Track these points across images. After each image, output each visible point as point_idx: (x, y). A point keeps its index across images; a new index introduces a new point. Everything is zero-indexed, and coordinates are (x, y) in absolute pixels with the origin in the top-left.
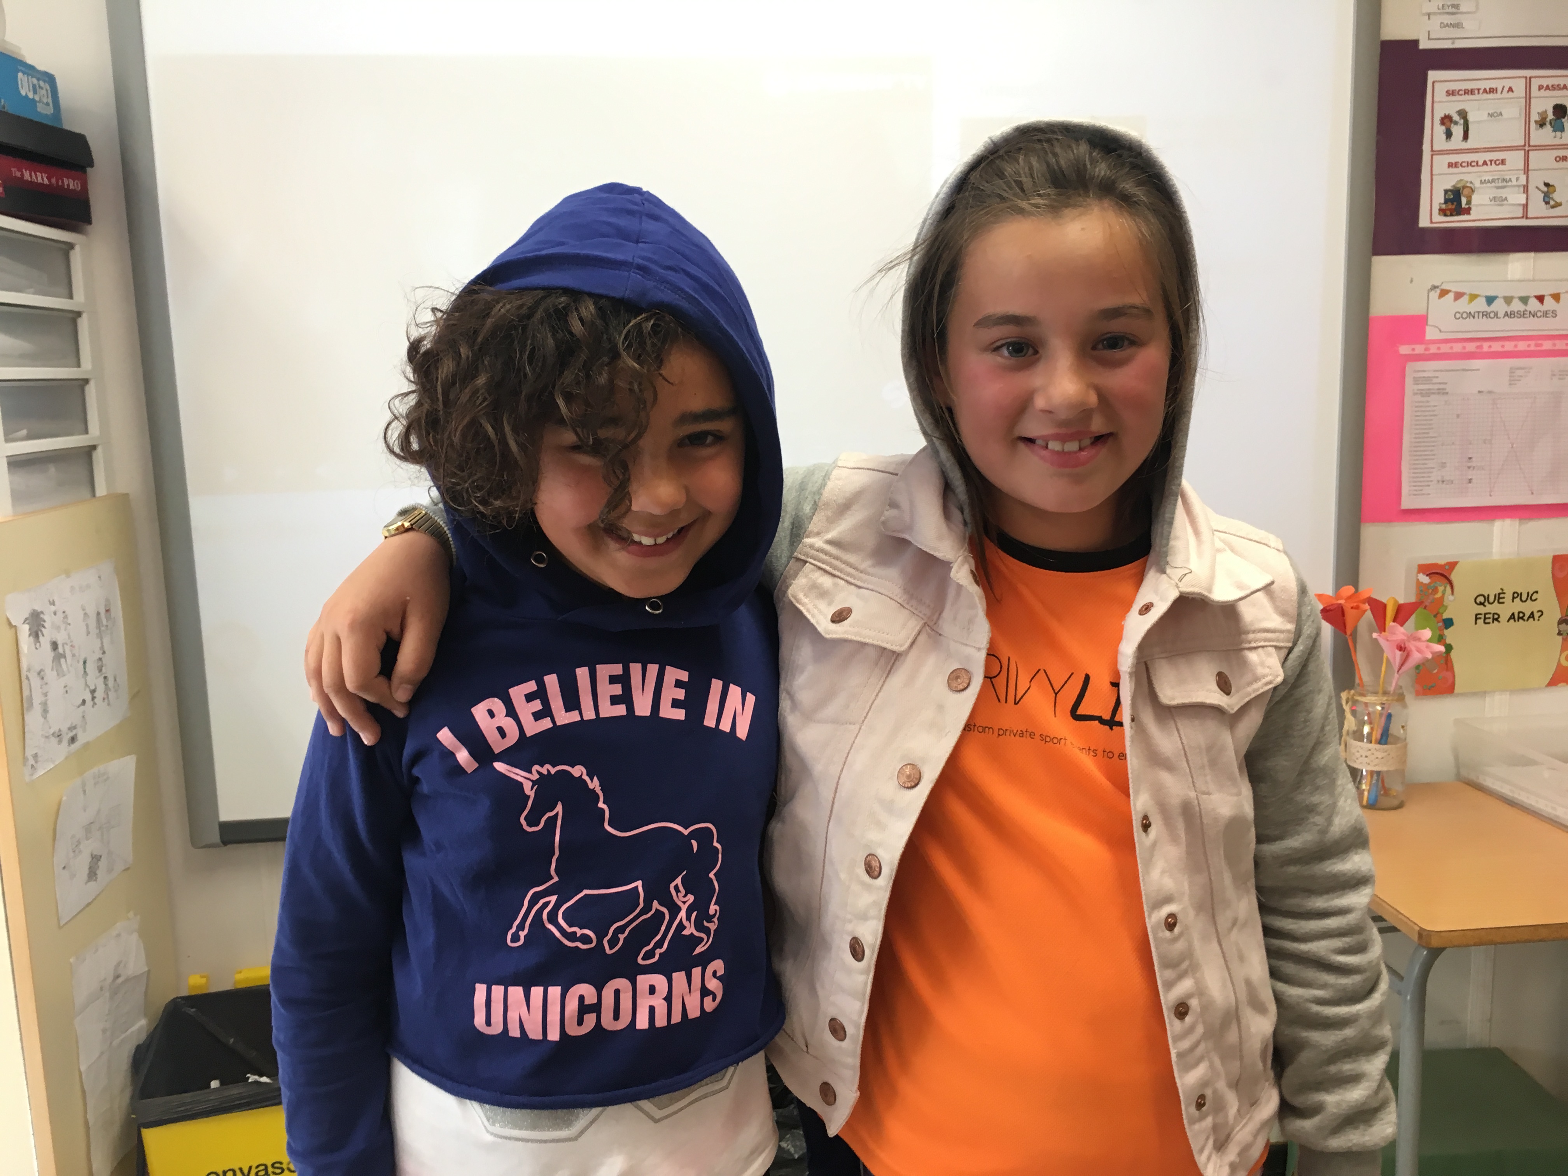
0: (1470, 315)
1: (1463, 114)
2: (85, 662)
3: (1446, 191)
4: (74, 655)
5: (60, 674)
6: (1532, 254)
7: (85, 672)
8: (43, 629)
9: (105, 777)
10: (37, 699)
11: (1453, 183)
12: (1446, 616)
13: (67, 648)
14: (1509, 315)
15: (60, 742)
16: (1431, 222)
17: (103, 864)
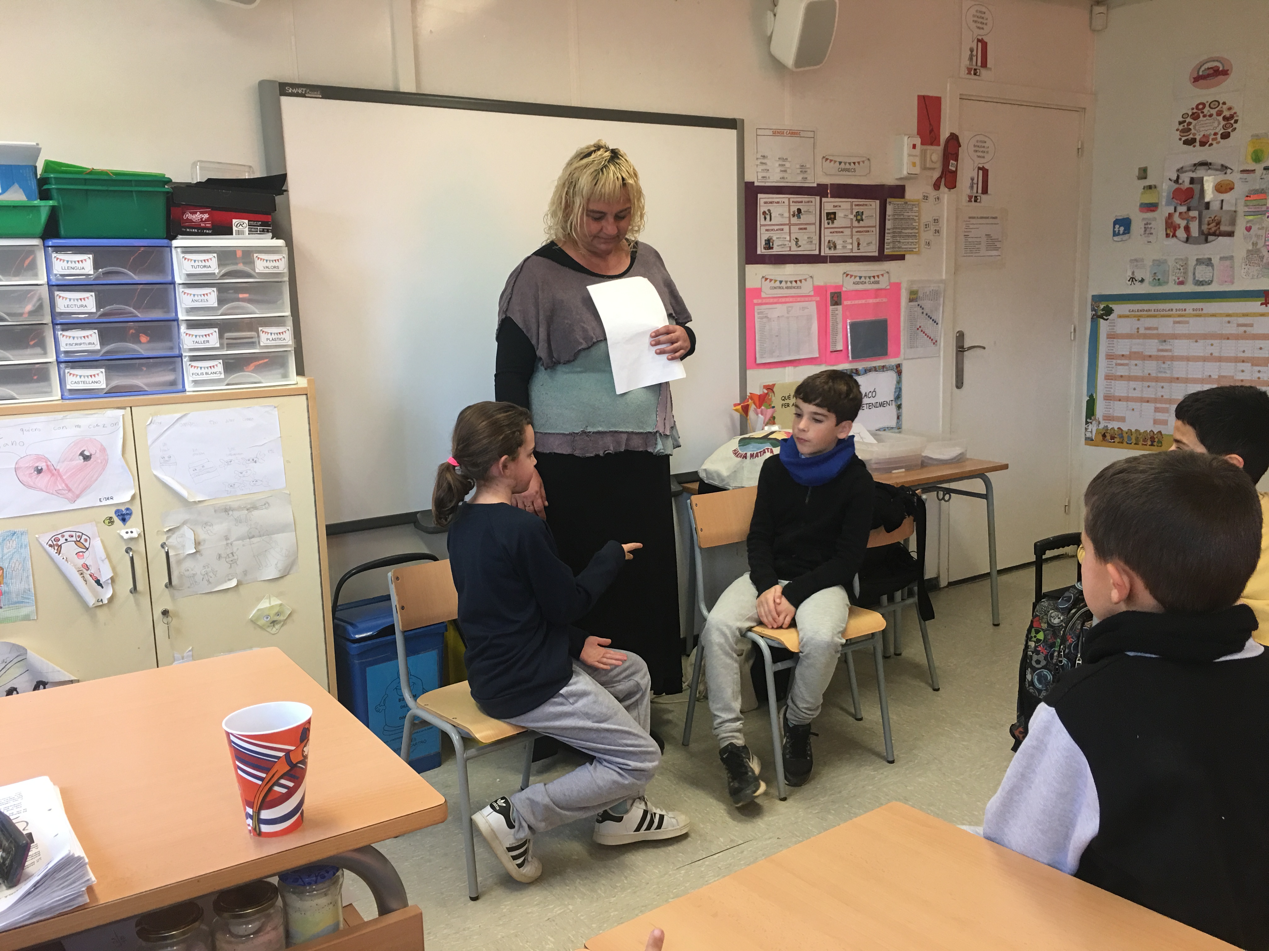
0: (775, 288)
1: (769, 211)
3: (765, 240)
6: (793, 265)
11: (768, 237)
12: (773, 405)
14: (787, 288)
16: (762, 252)
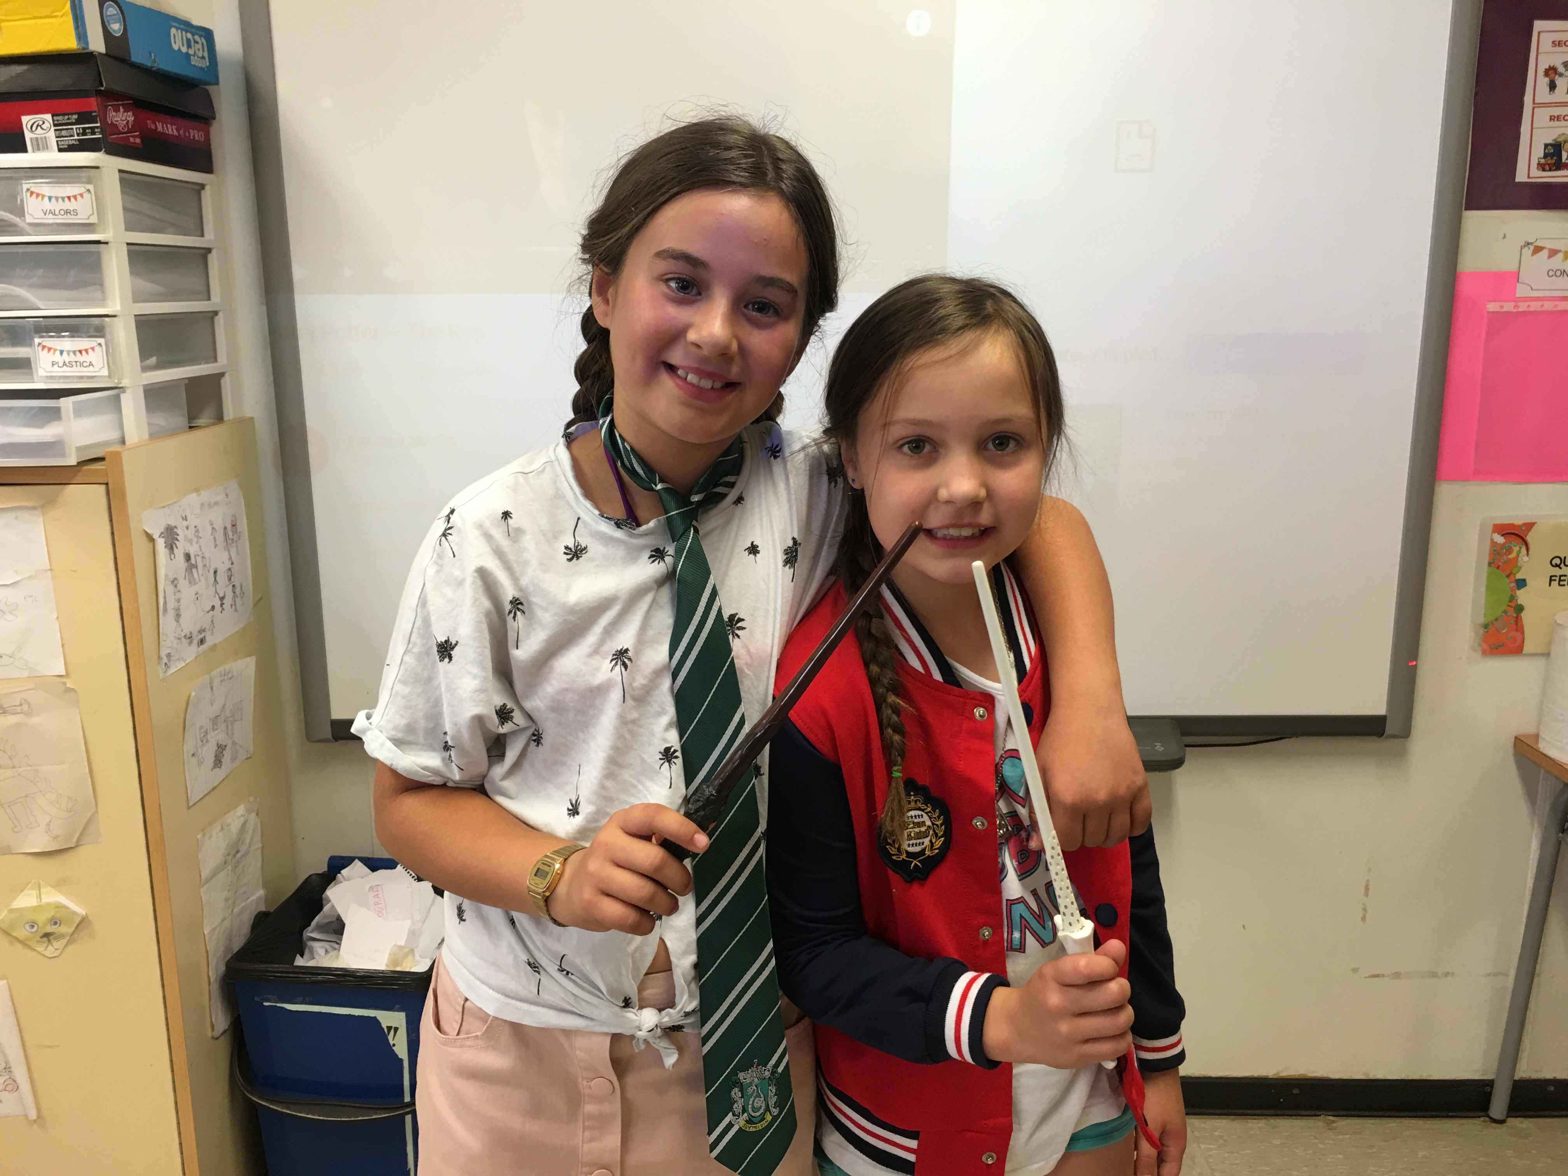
0: (1564, 273)
1: (1566, 66)
2: (215, 572)
3: (1546, 146)
4: (205, 566)
5: (192, 582)
7: (215, 580)
8: (176, 542)
9: (230, 675)
10: (171, 605)
11: (1555, 137)
12: (1519, 576)
13: (199, 559)
15: (191, 643)
16: (1529, 177)
17: (227, 754)
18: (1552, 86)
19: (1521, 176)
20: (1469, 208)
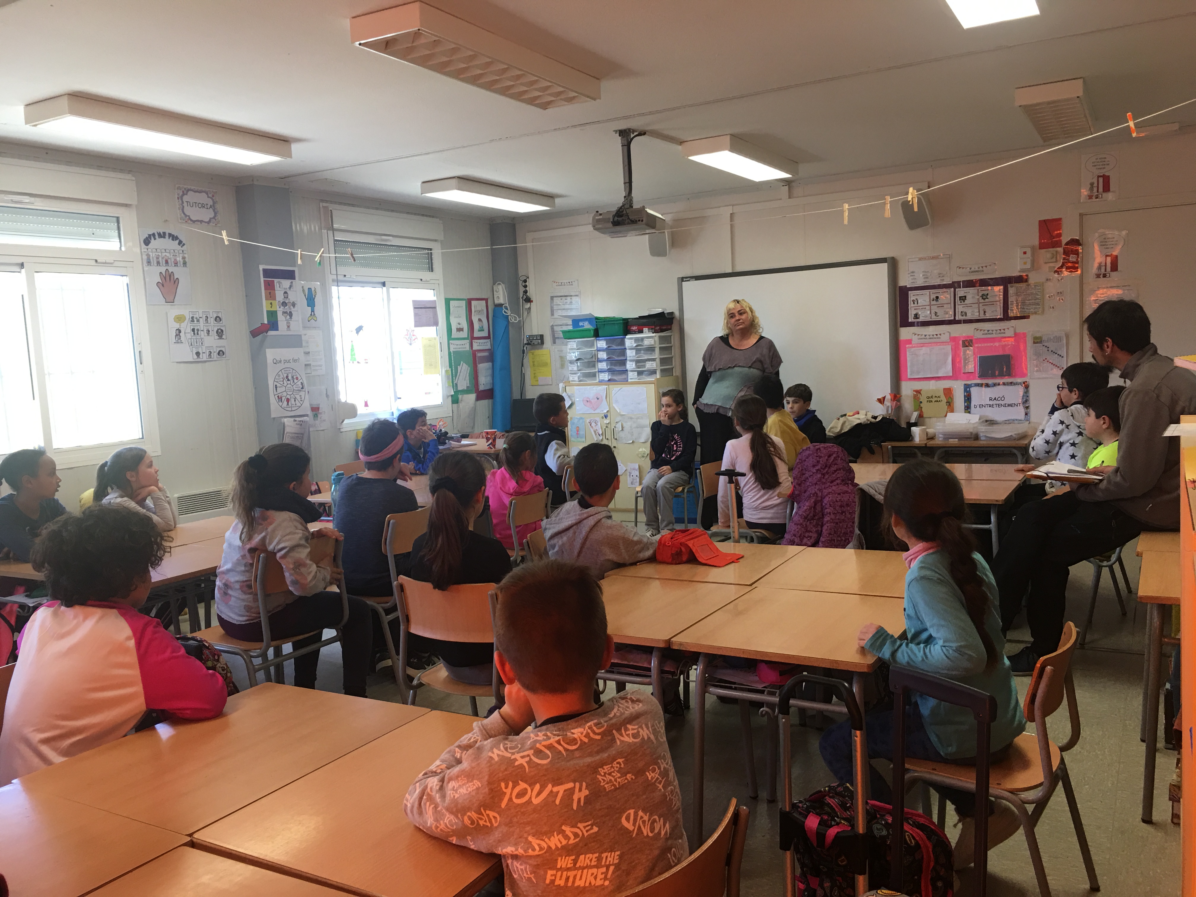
0: (921, 339)
1: (917, 299)
6: (934, 326)
11: (916, 313)
12: (920, 401)
14: (930, 338)
18: (914, 303)
19: (910, 321)
20: (901, 326)
